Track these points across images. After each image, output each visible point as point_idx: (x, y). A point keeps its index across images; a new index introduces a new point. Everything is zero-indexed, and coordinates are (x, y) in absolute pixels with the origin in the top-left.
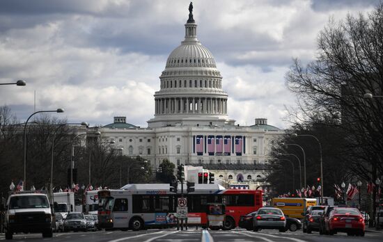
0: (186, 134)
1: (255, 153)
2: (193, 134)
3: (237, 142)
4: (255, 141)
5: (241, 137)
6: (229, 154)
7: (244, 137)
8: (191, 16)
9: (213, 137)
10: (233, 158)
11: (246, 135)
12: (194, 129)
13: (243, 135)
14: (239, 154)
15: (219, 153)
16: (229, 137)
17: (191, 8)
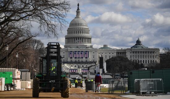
0: (67, 51)
1: (94, 57)
2: (69, 51)
3: (86, 54)
4: (94, 53)
5: (87, 52)
6: (82, 58)
7: (89, 52)
8: (78, 8)
9: (76, 51)
10: (84, 59)
11: (89, 51)
12: (69, 49)
13: (88, 51)
14: (86, 58)
15: (79, 58)
16: (83, 52)
17: (78, 5)
